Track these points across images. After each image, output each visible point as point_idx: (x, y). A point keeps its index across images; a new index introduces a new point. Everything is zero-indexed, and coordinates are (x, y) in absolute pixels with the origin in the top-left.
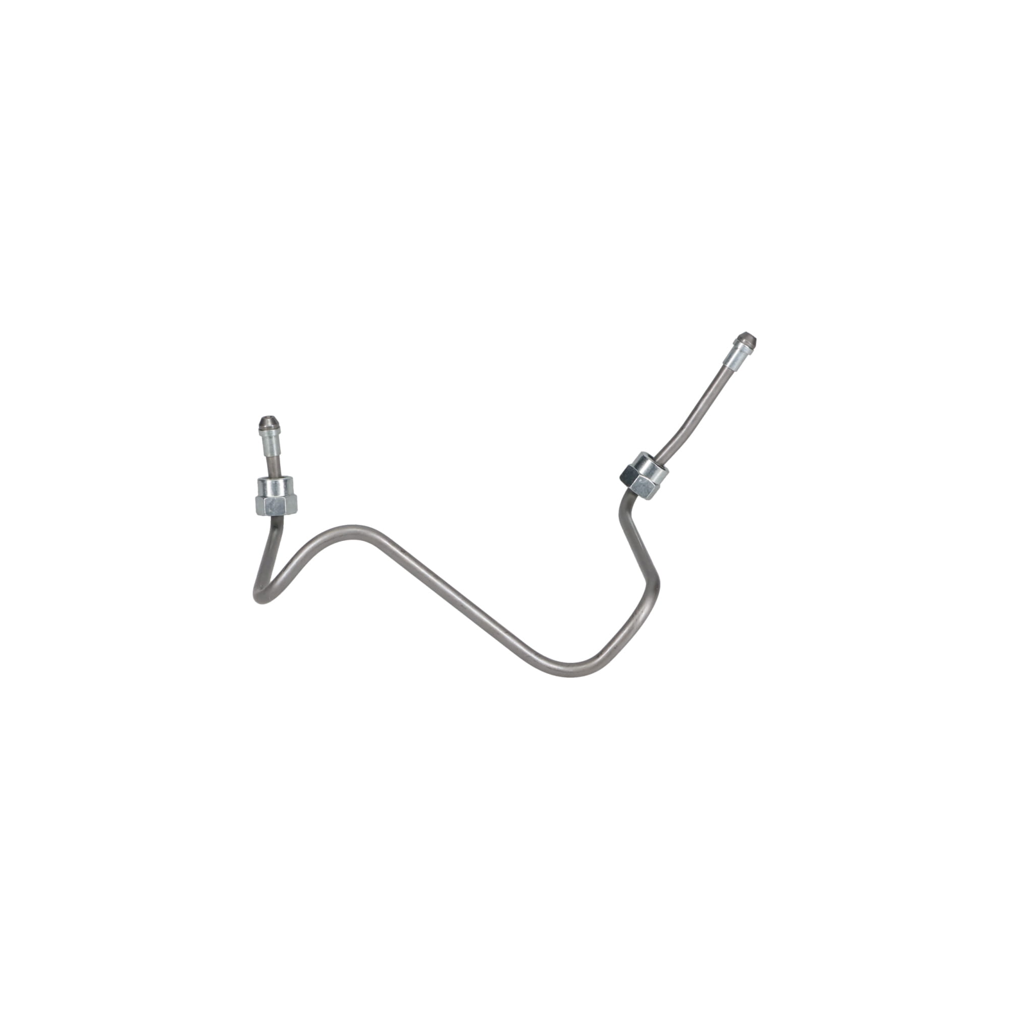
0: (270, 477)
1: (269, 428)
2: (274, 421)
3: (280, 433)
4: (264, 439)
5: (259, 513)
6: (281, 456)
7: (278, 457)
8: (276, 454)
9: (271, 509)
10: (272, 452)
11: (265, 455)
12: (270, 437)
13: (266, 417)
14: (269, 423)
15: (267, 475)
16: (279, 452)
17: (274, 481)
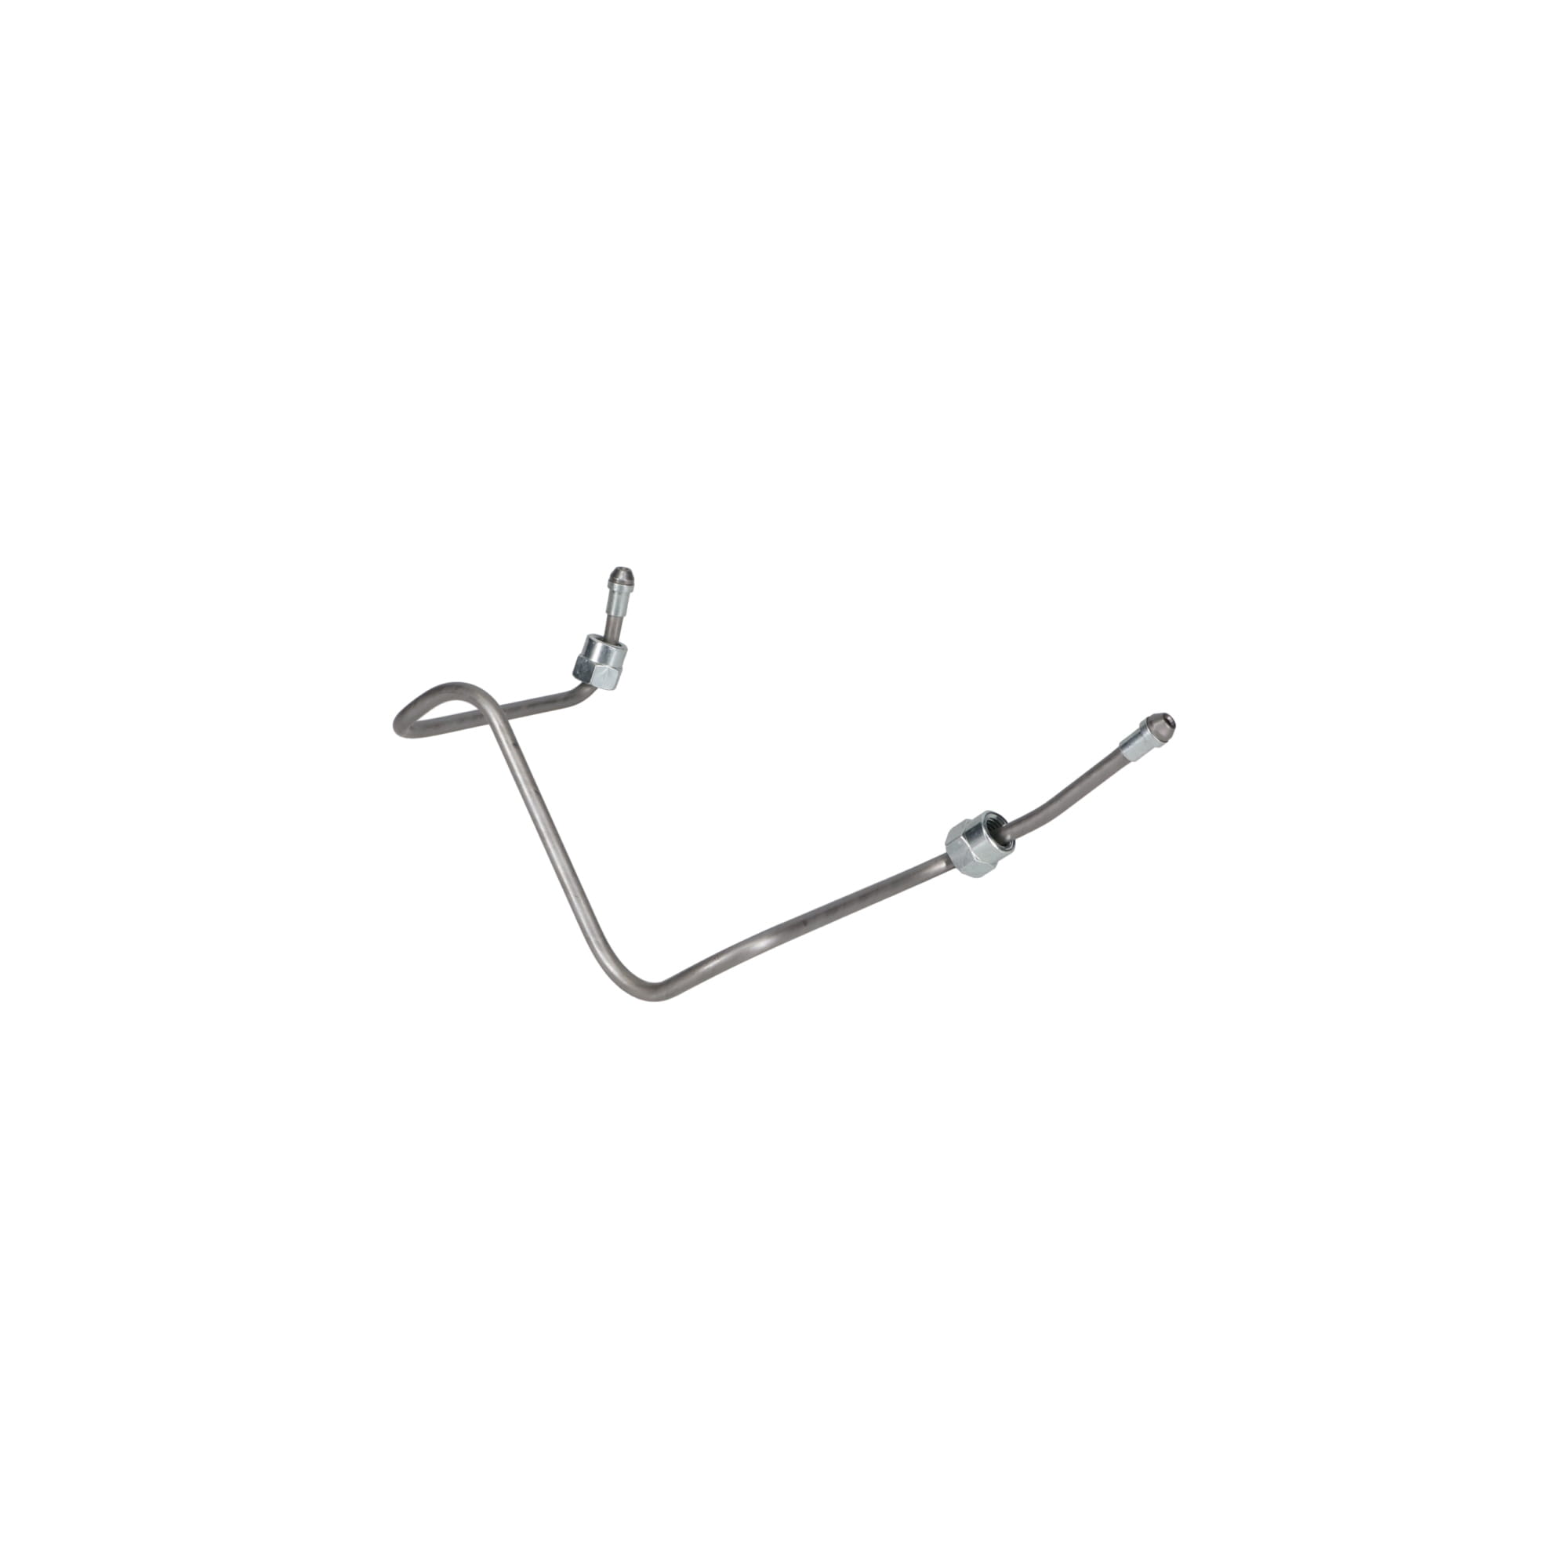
0: (604, 639)
1: (622, 582)
2: (630, 575)
3: (632, 591)
4: (612, 593)
5: (575, 674)
6: (625, 619)
7: (622, 619)
8: (620, 615)
9: (580, 672)
10: (617, 611)
11: (609, 611)
12: (620, 593)
13: (621, 568)
14: (622, 576)
15: (602, 633)
16: (624, 614)
17: (605, 644)
